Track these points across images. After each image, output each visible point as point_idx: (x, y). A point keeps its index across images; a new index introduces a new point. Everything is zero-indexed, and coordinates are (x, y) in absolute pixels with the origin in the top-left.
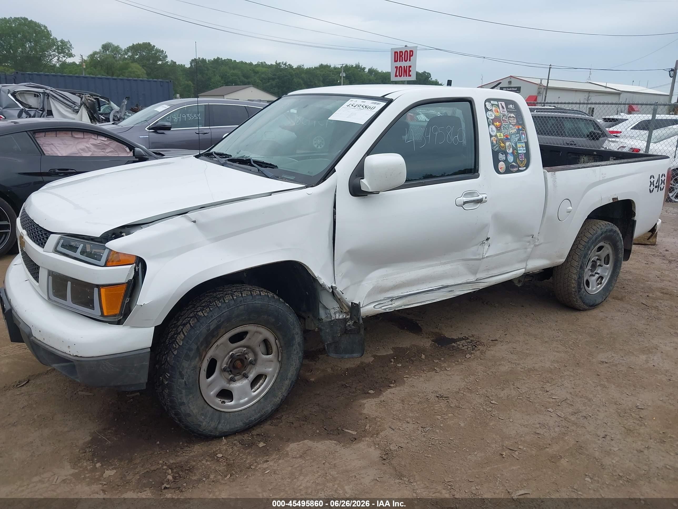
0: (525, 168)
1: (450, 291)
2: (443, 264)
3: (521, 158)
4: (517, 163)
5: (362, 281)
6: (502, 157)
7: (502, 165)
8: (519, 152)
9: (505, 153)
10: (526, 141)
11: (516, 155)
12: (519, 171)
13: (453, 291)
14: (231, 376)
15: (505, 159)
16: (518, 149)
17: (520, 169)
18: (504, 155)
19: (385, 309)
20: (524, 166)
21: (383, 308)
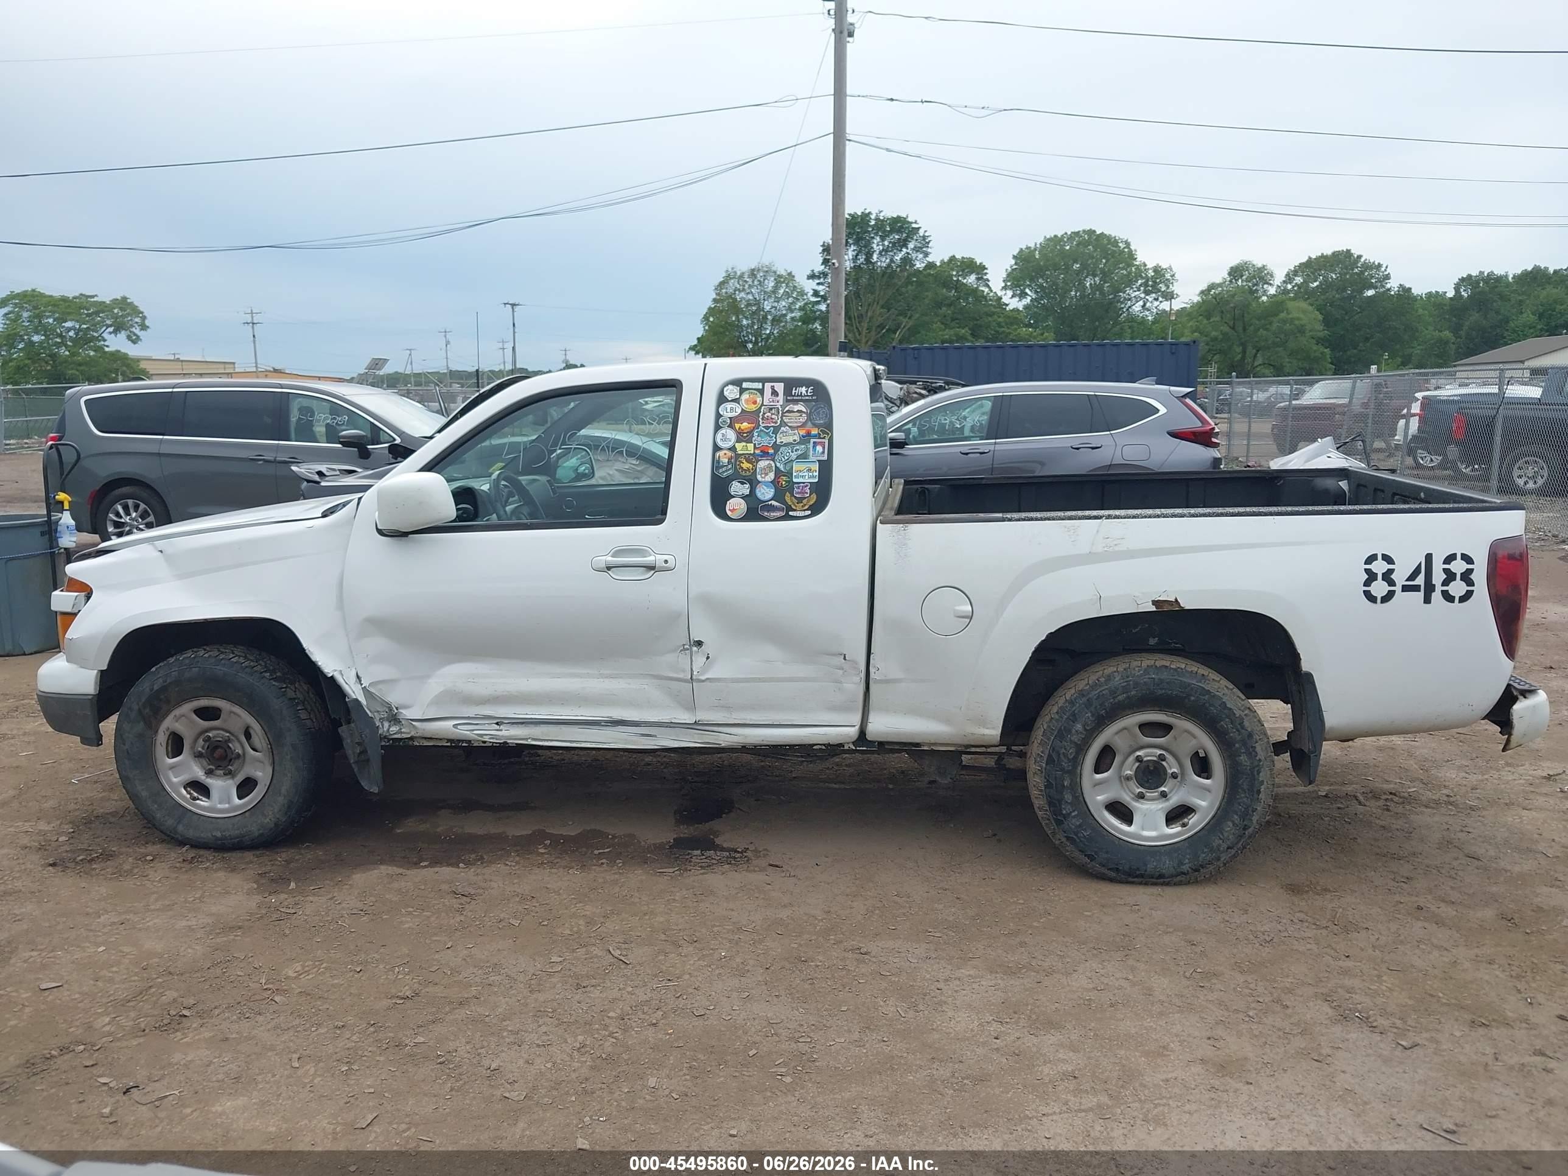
0: (809, 512)
1: (643, 735)
2: (607, 677)
3: (798, 493)
4: (784, 502)
5: (428, 677)
6: (736, 488)
7: (736, 506)
8: (795, 480)
9: (753, 482)
10: (825, 458)
11: (784, 486)
12: (787, 517)
13: (655, 736)
14: (211, 767)
15: (747, 492)
16: (794, 474)
17: (791, 513)
18: (747, 486)
19: (481, 735)
20: (806, 507)
21: (475, 732)
